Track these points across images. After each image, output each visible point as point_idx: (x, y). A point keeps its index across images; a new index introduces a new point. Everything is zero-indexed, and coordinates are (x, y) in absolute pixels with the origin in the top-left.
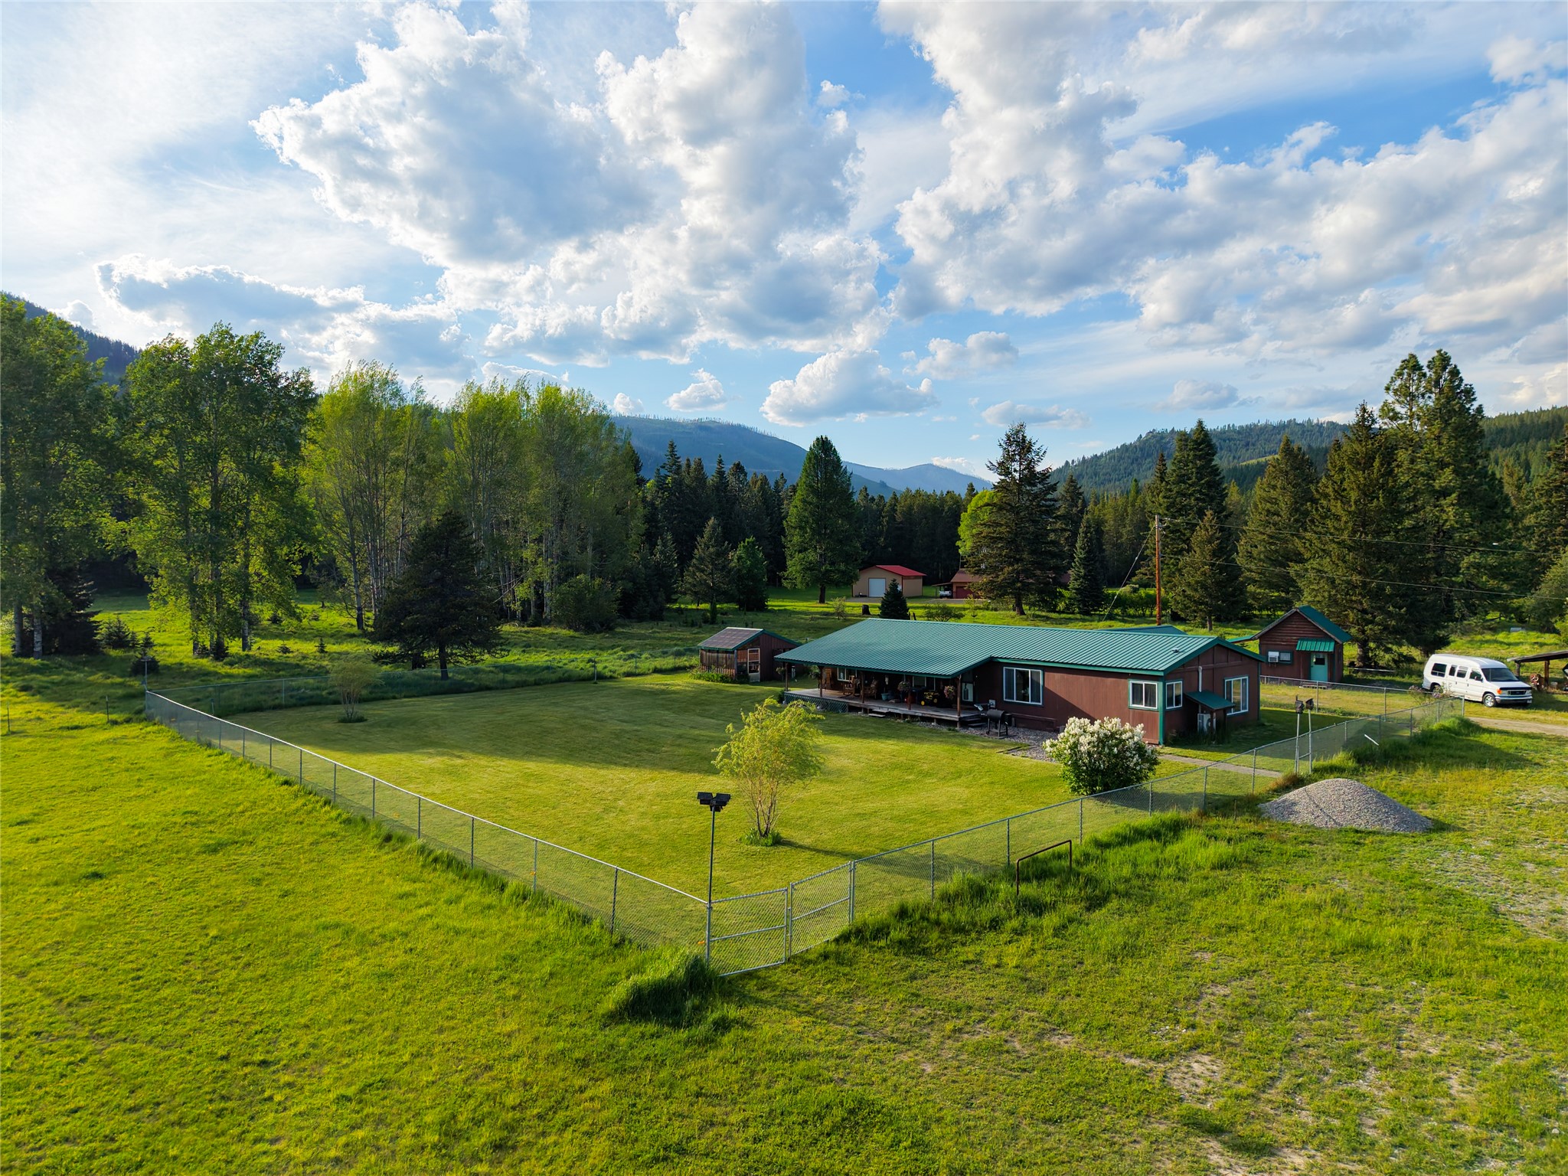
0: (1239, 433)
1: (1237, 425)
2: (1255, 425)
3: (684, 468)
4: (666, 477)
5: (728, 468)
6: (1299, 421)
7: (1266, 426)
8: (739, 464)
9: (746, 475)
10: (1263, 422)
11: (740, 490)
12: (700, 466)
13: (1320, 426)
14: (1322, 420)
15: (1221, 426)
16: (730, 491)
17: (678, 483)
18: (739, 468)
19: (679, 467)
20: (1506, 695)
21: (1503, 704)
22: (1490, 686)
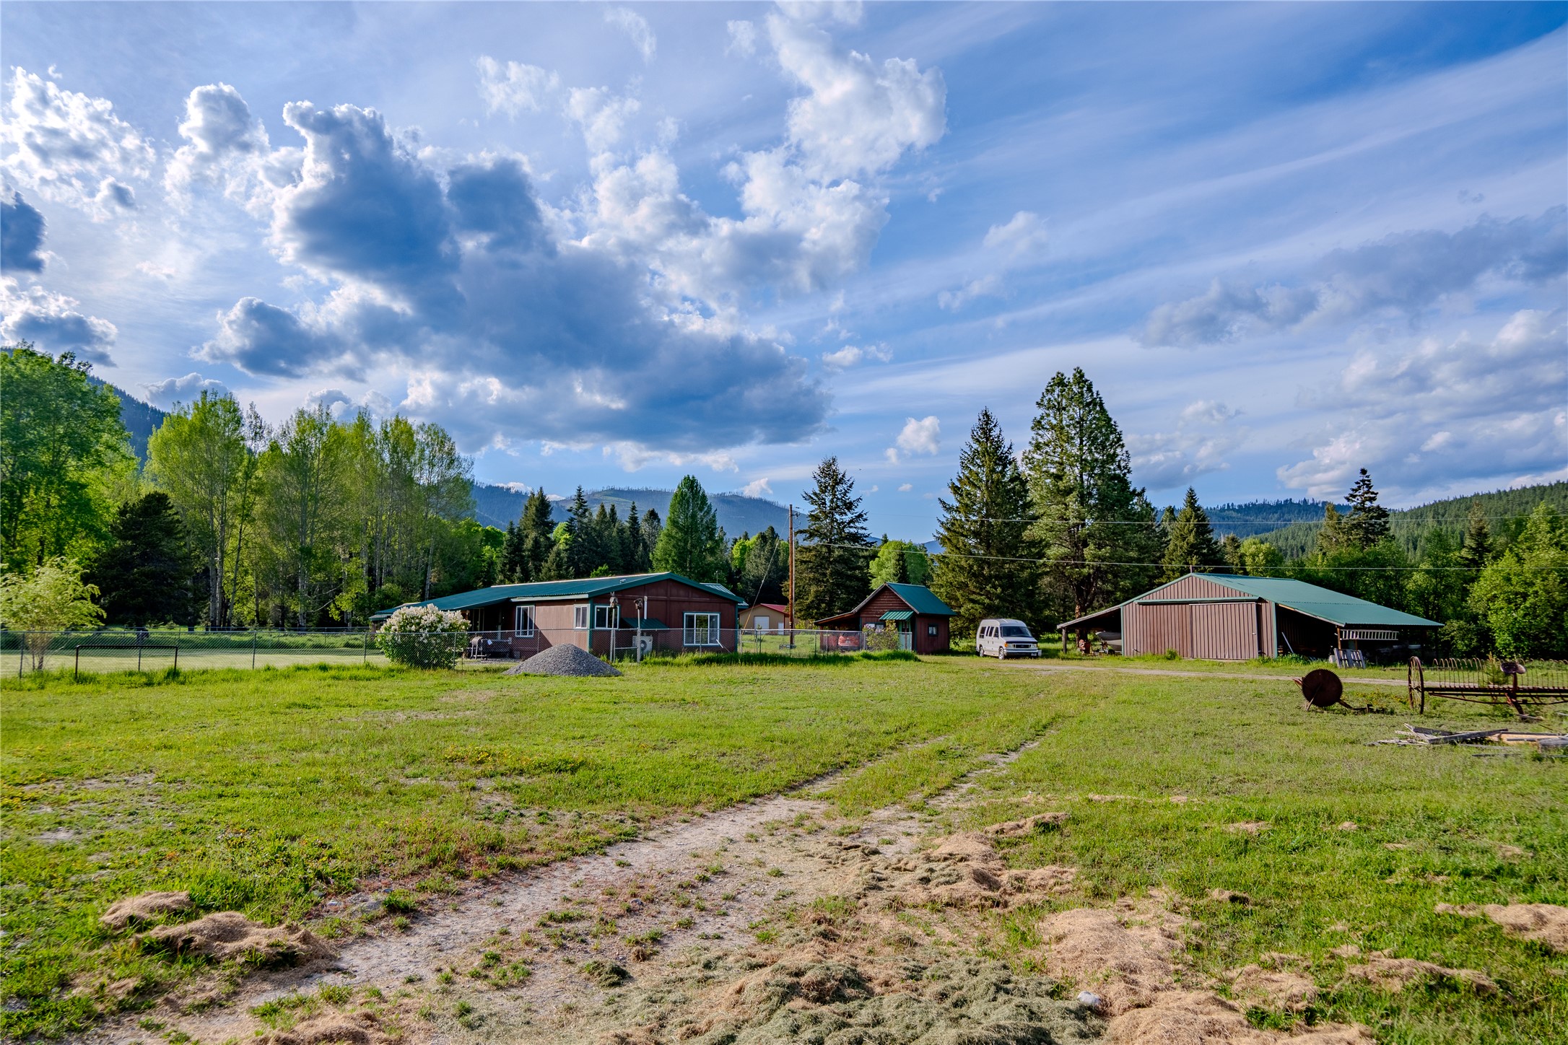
4: (572, 520)
11: (653, 535)
12: (612, 511)
16: (641, 536)
18: (653, 515)
19: (586, 510)
20: (1012, 648)
21: (1009, 656)
22: (1002, 641)
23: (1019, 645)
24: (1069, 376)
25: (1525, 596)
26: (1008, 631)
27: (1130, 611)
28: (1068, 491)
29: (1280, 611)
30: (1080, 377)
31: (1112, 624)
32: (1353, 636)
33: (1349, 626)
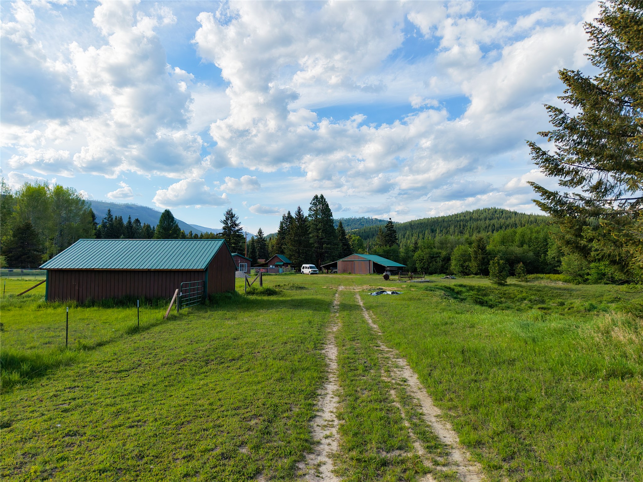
0: (346, 221)
1: (345, 218)
2: (351, 218)
3: (114, 219)
4: (106, 222)
5: (133, 220)
6: (366, 218)
7: (355, 219)
8: (138, 219)
9: (140, 223)
10: (354, 217)
11: (138, 229)
12: (121, 219)
13: (372, 220)
14: (373, 218)
15: (340, 218)
16: (134, 229)
17: (111, 225)
18: (137, 221)
19: (112, 219)
20: (313, 272)
21: (311, 274)
22: (310, 270)
23: (314, 271)
24: (319, 196)
25: (423, 260)
26: (311, 267)
27: (340, 262)
28: (320, 229)
29: (374, 263)
30: (322, 197)
31: (335, 266)
32: (388, 269)
33: (388, 267)
